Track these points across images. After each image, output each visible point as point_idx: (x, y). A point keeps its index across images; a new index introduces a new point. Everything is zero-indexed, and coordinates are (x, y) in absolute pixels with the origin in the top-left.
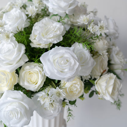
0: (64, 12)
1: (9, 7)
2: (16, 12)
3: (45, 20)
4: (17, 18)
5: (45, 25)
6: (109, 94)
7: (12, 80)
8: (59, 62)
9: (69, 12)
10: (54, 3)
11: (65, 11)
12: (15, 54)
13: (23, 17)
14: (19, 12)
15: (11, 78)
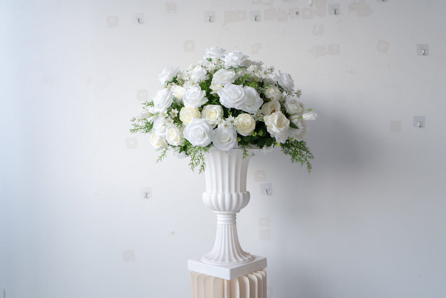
0: (236, 64)
1: (192, 68)
2: (198, 69)
3: (222, 70)
4: (199, 73)
5: (222, 73)
6: (275, 125)
7: (196, 114)
8: (230, 92)
9: (240, 64)
10: (229, 59)
11: (238, 63)
12: (199, 94)
13: (204, 72)
14: (201, 69)
15: (196, 113)
